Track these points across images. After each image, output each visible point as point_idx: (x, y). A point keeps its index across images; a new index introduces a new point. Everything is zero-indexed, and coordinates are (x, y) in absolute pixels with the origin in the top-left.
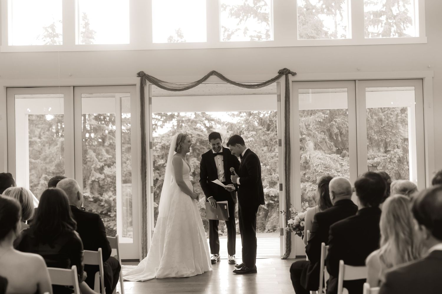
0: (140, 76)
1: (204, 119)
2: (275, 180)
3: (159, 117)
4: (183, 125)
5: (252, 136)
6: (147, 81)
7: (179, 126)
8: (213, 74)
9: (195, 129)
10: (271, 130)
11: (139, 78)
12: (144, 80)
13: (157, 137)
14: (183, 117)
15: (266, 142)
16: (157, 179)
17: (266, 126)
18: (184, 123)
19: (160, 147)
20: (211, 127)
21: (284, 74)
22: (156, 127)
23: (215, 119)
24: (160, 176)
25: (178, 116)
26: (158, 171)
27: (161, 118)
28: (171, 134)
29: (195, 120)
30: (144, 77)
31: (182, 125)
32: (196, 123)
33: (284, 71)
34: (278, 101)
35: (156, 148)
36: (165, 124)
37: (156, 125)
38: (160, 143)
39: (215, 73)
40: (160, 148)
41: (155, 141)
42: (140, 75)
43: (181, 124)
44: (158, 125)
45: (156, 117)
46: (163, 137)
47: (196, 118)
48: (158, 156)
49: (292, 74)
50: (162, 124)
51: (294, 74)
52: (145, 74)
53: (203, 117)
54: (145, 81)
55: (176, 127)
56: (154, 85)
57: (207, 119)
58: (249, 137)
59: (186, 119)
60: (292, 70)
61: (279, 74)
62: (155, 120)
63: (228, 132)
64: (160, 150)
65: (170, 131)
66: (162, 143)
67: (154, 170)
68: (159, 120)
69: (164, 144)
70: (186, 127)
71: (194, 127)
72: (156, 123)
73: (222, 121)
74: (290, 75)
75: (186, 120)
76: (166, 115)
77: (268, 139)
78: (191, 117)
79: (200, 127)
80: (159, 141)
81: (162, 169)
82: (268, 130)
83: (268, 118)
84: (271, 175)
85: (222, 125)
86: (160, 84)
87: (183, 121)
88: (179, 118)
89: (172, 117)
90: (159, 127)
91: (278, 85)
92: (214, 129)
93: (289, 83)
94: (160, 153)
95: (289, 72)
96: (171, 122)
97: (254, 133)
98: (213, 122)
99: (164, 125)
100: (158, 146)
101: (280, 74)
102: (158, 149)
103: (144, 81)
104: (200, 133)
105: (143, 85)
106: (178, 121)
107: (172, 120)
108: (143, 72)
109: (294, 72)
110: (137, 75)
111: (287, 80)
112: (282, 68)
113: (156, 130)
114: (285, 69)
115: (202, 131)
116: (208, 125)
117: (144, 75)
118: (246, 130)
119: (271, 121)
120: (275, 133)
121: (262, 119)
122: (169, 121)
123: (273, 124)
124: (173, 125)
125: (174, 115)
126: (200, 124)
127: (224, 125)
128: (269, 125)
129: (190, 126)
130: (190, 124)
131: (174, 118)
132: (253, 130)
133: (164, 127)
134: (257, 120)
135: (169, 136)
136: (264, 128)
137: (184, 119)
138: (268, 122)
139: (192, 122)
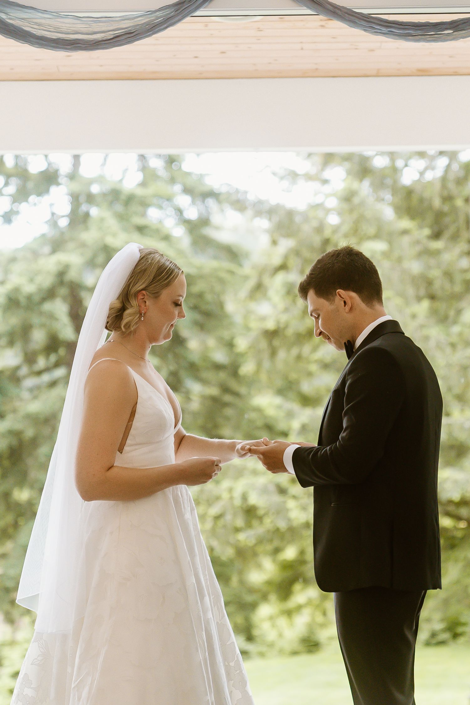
1: (174, 189)
4: (94, 211)
9: (141, 229)
10: (447, 234)
14: (91, 182)
15: (429, 283)
17: (430, 218)
18: (98, 205)
20: (204, 222)
23: (222, 190)
25: (72, 177)
27: (7, 184)
28: (47, 249)
29: (140, 192)
31: (87, 215)
32: (144, 204)
36: (23, 207)
43: (84, 208)
46: (13, 260)
47: (143, 184)
50: (7, 208)
53: (173, 180)
55: (64, 223)
57: (185, 191)
59: (106, 188)
63: (274, 243)
65: (43, 235)
66: (9, 286)
69: (17, 290)
70: (102, 220)
71: (138, 221)
73: (251, 197)
75: (104, 195)
76: (23, 173)
77: (435, 273)
78: (121, 181)
79: (160, 222)
81: (11, 390)
82: (436, 235)
83: (438, 186)
85: (249, 212)
87: (91, 199)
88: (76, 187)
89: (49, 178)
96: (46, 199)
98: (211, 203)
99: (17, 213)
104: (160, 246)
106: (75, 199)
107: (47, 191)
115: (167, 238)
116: (192, 214)
119: (448, 199)
121: (409, 192)
122: (39, 194)
123: (454, 210)
124: (53, 214)
125: (58, 172)
126: (160, 207)
127: (259, 213)
128: (439, 216)
129: (122, 218)
130: (119, 208)
131: (58, 184)
132: (377, 237)
133: (17, 220)
134: (388, 197)
135: (35, 254)
136: (421, 227)
137: (95, 189)
138: (437, 203)
139: (130, 199)
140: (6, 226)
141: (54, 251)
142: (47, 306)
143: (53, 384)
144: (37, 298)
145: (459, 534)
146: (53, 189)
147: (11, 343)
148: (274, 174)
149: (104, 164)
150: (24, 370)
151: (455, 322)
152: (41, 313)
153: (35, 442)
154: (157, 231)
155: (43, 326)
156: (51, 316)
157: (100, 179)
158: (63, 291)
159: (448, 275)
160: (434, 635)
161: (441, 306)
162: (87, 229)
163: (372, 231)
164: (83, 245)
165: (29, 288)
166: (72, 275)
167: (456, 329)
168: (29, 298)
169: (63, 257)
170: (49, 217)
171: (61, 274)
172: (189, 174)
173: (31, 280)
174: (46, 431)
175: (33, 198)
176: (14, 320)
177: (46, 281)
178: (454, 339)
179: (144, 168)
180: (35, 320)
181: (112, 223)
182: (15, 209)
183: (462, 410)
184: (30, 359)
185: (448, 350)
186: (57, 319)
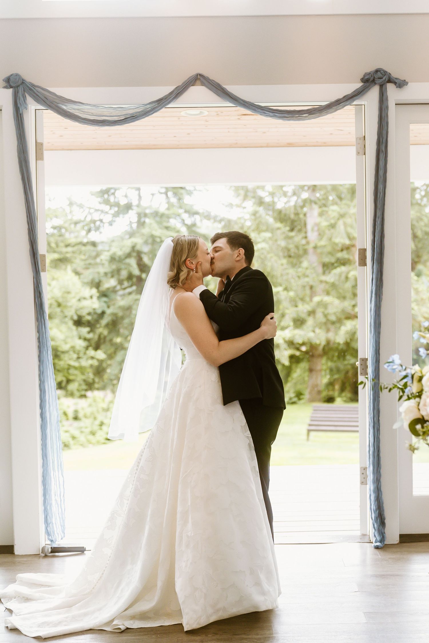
0: (11, 87)
1: (181, 211)
2: (303, 316)
3: (106, 208)
4: (147, 220)
5: (264, 241)
6: (29, 99)
7: (141, 224)
8: (198, 82)
9: (167, 228)
10: (296, 229)
11: (10, 92)
12: (20, 94)
13: (102, 242)
14: (146, 208)
15: (289, 250)
16: (103, 313)
17: (289, 223)
18: (148, 218)
19: (108, 258)
20: (194, 225)
21: (375, 84)
22: (101, 225)
23: (201, 211)
24: (108, 307)
25: (138, 206)
26: (105, 299)
27: (110, 209)
28: (127, 236)
29: (167, 212)
30: (21, 90)
31: (144, 222)
32: (168, 217)
33: (376, 76)
34: (358, 153)
35: (101, 260)
36: (117, 219)
37: (101, 221)
38: (108, 251)
39: (201, 78)
40: (106, 260)
41: (100, 248)
42: (12, 84)
43: (142, 220)
44: (104, 221)
45: (100, 209)
46: (113, 241)
47: (168, 209)
48: (106, 274)
49: (395, 83)
50: (111, 219)
51: (400, 84)
52: (23, 82)
53: (181, 207)
54: (25, 98)
55: (135, 226)
56: (49, 111)
57: (186, 212)
58: (259, 243)
59: (152, 211)
60: (395, 74)
61: (362, 84)
62: (100, 212)
64: (107, 264)
65: (126, 231)
66: (111, 252)
67: (99, 298)
68: (107, 213)
69: (115, 254)
70: (151, 224)
71: (165, 224)
72: (102, 217)
73: (213, 214)
74: (390, 88)
75: (152, 214)
76: (117, 205)
77: (291, 246)
78: (159, 208)
79: (175, 225)
80: (107, 248)
81: (112, 296)
82: (292, 230)
83: (293, 209)
84: (296, 306)
85: (212, 221)
86: (64, 107)
87: (146, 215)
88: (139, 210)
89: (128, 207)
90: (106, 225)
91: (358, 113)
92: (199, 228)
93: (387, 107)
94: (107, 268)
95: (390, 80)
96: (127, 216)
97: (268, 235)
98: (197, 217)
99: (115, 221)
100: (105, 257)
101: (368, 84)
102: (104, 262)
103: (22, 99)
105: (20, 109)
106: (139, 215)
107: (128, 212)
108: (17, 75)
109: (402, 78)
110: (4, 84)
111: (384, 97)
112: (370, 68)
113: (101, 229)
114: (377, 71)
116: (189, 221)
117: (20, 83)
118: (253, 231)
119: (297, 214)
120: (303, 235)
121: (280, 212)
122: (124, 214)
123: (300, 219)
124: (130, 222)
125: (132, 204)
126: (175, 219)
127: (215, 221)
128: (293, 222)
129: (159, 223)
130: (158, 219)
131: (132, 209)
132: (267, 230)
133: (114, 224)
134: (271, 213)
135: (122, 239)
136: (285, 226)
137: (147, 211)
138: (292, 216)
139: (162, 215)
140: (110, 227)
141: (130, 237)
142: (128, 261)
143: (130, 293)
144: (123, 257)
145: (301, 357)
146: (130, 211)
147: (112, 276)
148: (223, 204)
149: (151, 201)
150: (118, 287)
151: (300, 267)
152: (125, 264)
153: (122, 318)
154: (174, 229)
155: (126, 269)
156: (129, 265)
157: (150, 207)
158: (134, 254)
159: (297, 247)
160: (291, 399)
161: (295, 261)
162: (144, 228)
163: (264, 228)
164: (143, 235)
165: (120, 253)
166: (138, 247)
167: (300, 270)
168: (120, 257)
169: (134, 240)
170: (129, 223)
171: (133, 247)
172: (187, 204)
173: (121, 250)
174: (128, 313)
175: (121, 216)
176: (114, 267)
177: (127, 250)
178: (300, 274)
179: (168, 203)
180: (123, 266)
181: (155, 225)
182: (114, 220)
183: (303, 305)
184: (121, 282)
185: (297, 279)
186: (131, 266)
